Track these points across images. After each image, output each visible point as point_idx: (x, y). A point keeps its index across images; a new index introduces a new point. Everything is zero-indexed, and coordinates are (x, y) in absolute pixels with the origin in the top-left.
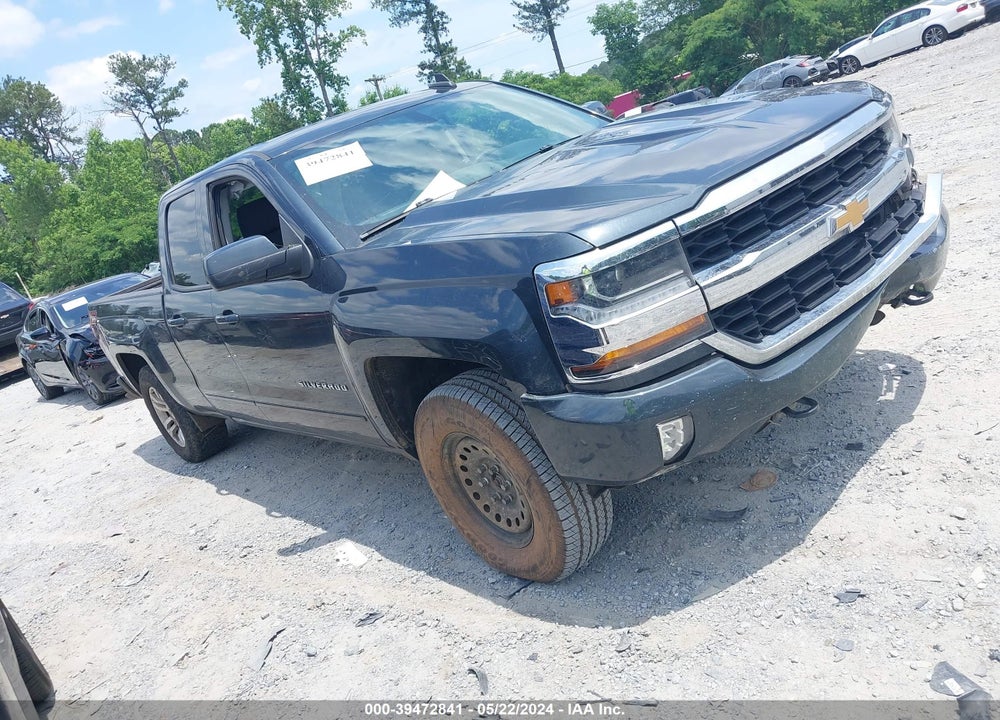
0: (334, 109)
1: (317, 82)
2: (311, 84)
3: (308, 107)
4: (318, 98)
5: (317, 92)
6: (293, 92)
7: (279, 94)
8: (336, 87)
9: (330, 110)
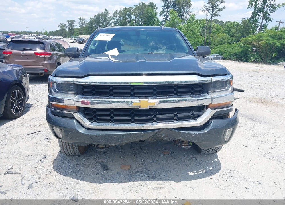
0: (262, 27)
1: (262, 18)
2: (260, 18)
3: (255, 24)
4: (259, 23)
5: (260, 21)
6: (253, 19)
7: (249, 18)
8: (267, 21)
9: (261, 27)
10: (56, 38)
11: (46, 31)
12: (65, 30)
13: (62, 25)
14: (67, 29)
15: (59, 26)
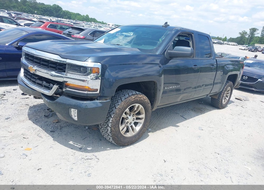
10: (230, 44)
11: (226, 37)
12: (245, 37)
13: (243, 33)
14: (247, 36)
15: (240, 33)
